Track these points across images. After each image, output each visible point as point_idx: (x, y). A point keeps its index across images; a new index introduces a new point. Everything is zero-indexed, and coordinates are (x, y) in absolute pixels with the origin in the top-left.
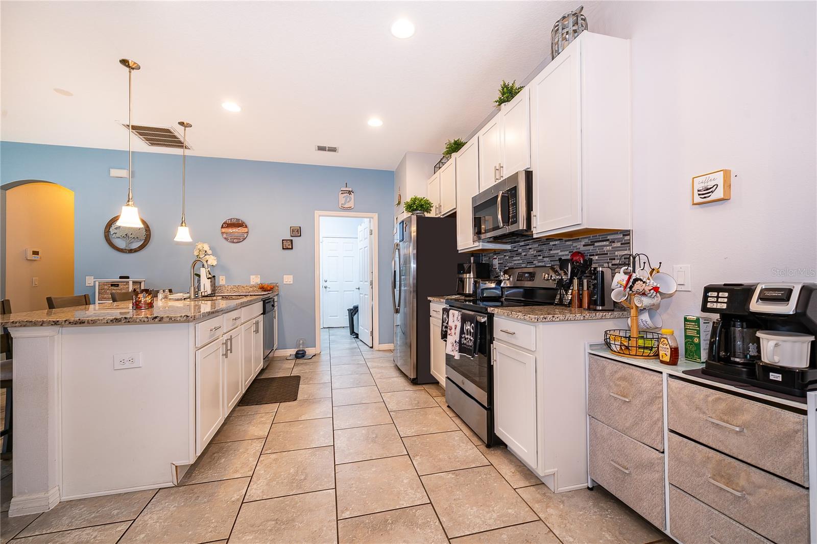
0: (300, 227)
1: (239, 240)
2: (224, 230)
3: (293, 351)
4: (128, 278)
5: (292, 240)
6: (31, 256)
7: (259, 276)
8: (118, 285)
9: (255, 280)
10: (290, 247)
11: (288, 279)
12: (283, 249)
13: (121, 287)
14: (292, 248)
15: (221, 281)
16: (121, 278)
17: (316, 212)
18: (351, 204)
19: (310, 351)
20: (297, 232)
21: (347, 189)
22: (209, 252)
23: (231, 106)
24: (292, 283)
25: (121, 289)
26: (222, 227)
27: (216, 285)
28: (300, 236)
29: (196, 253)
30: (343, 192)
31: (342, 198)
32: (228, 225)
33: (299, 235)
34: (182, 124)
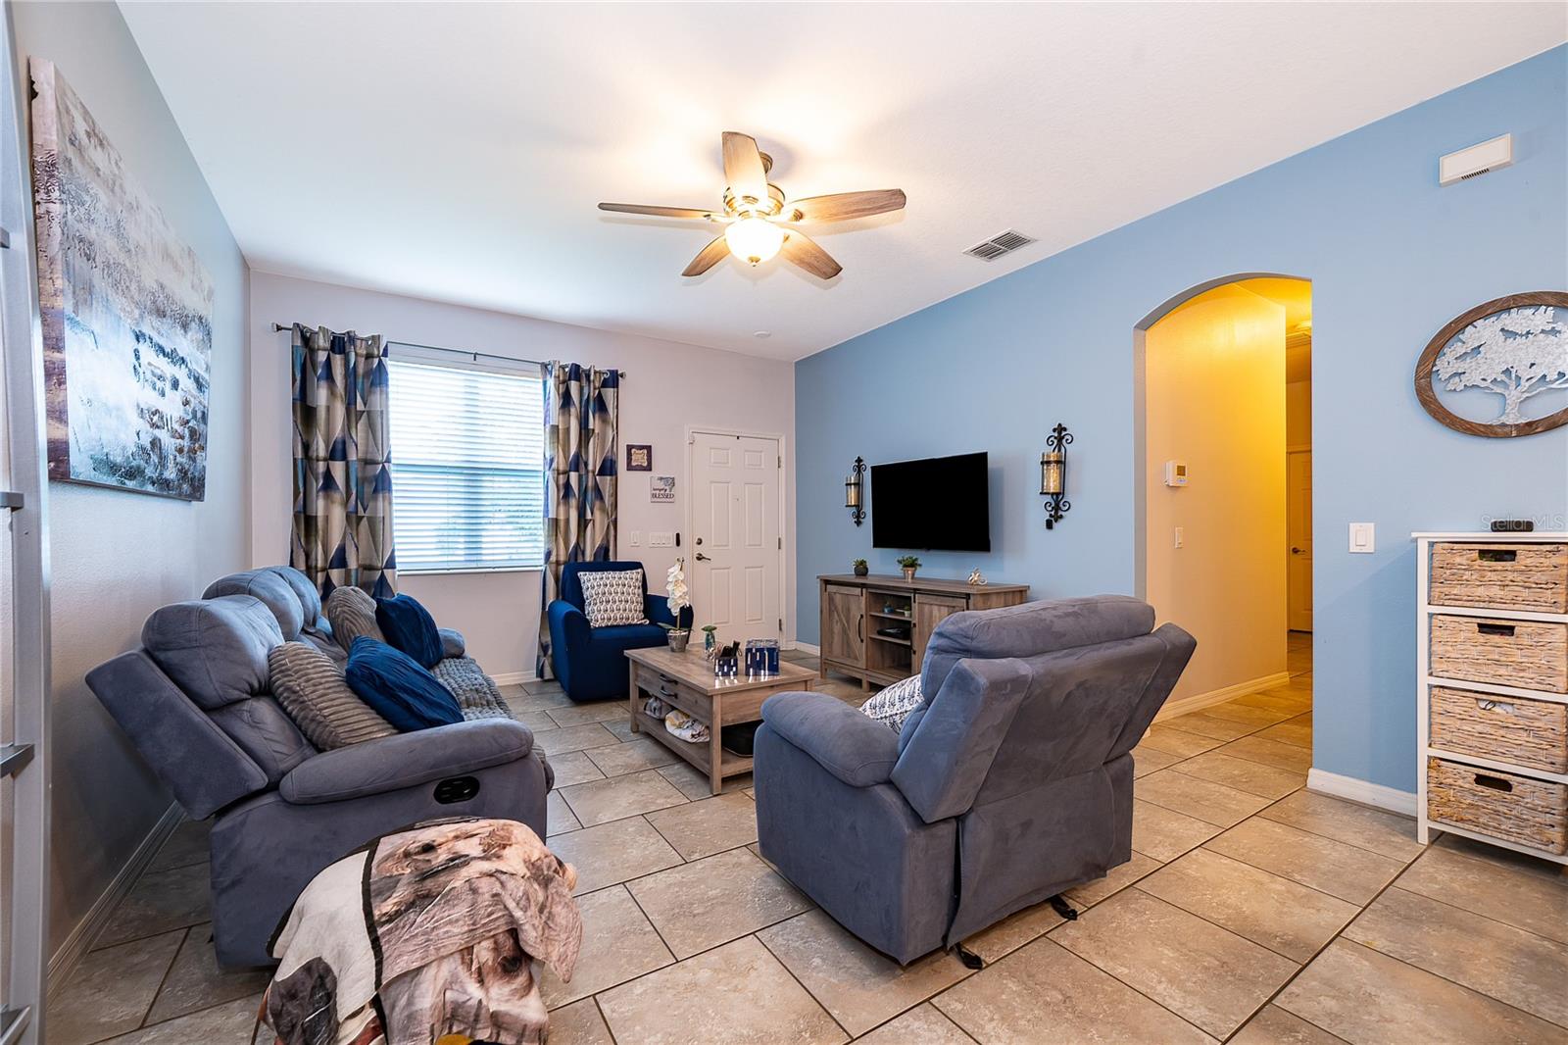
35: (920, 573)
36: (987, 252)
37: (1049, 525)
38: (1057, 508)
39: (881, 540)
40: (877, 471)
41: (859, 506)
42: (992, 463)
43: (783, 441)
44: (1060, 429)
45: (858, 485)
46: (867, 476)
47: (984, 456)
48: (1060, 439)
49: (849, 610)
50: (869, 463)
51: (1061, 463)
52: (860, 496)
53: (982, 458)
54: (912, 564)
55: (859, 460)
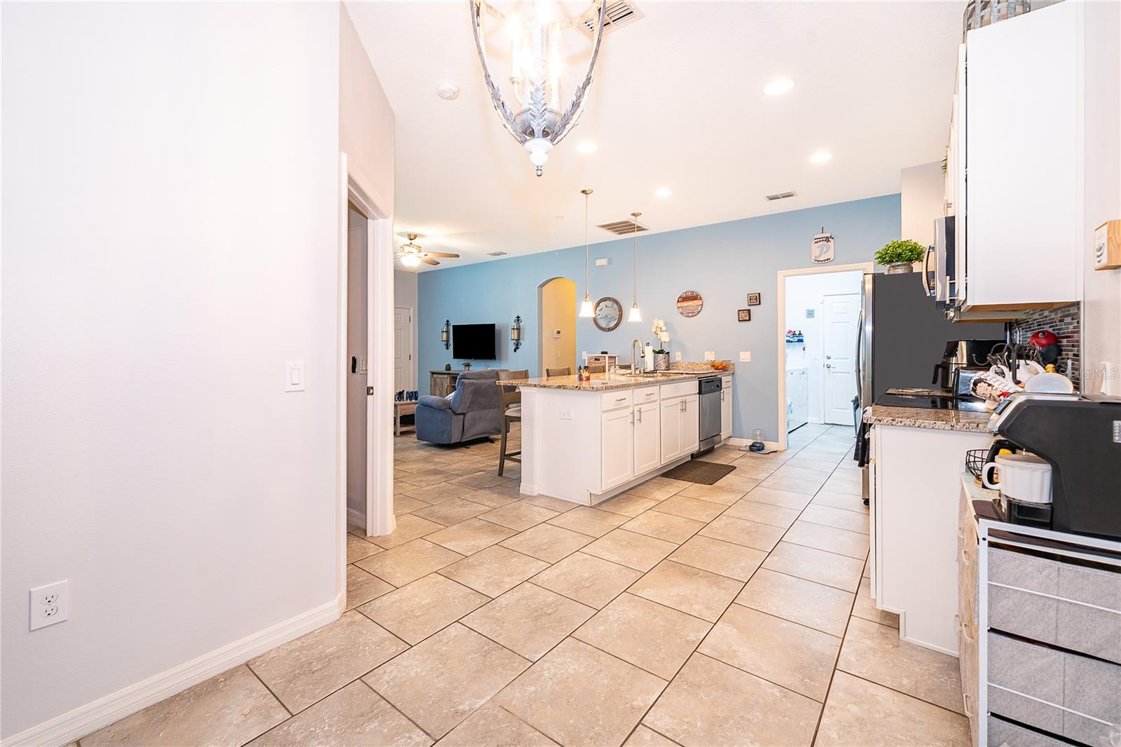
0: (759, 294)
1: (693, 314)
2: (679, 304)
3: (750, 442)
4: (606, 353)
5: (749, 311)
6: (556, 336)
7: (713, 353)
8: (599, 360)
9: (710, 356)
10: (747, 318)
11: (745, 357)
12: (739, 321)
13: (601, 361)
14: (750, 320)
15: (677, 356)
16: (602, 353)
17: (779, 272)
18: (830, 255)
19: (770, 446)
20: (756, 300)
21: (824, 235)
22: (664, 329)
23: (663, 192)
24: (749, 361)
25: (601, 363)
26: (678, 302)
27: (671, 361)
28: (760, 304)
29: (654, 330)
30: (818, 240)
31: (816, 250)
32: (684, 299)
33: (758, 303)
34: (634, 215)
35: (471, 368)
36: (494, 254)
37: (515, 351)
38: (517, 345)
39: (456, 356)
40: (454, 327)
41: (447, 341)
42: (496, 328)
43: (412, 309)
44: (518, 317)
45: (447, 332)
46: (451, 328)
47: (494, 325)
48: (518, 320)
49: (442, 384)
50: (453, 323)
51: (518, 329)
52: (448, 336)
53: (493, 326)
54: (468, 365)
55: (448, 321)
